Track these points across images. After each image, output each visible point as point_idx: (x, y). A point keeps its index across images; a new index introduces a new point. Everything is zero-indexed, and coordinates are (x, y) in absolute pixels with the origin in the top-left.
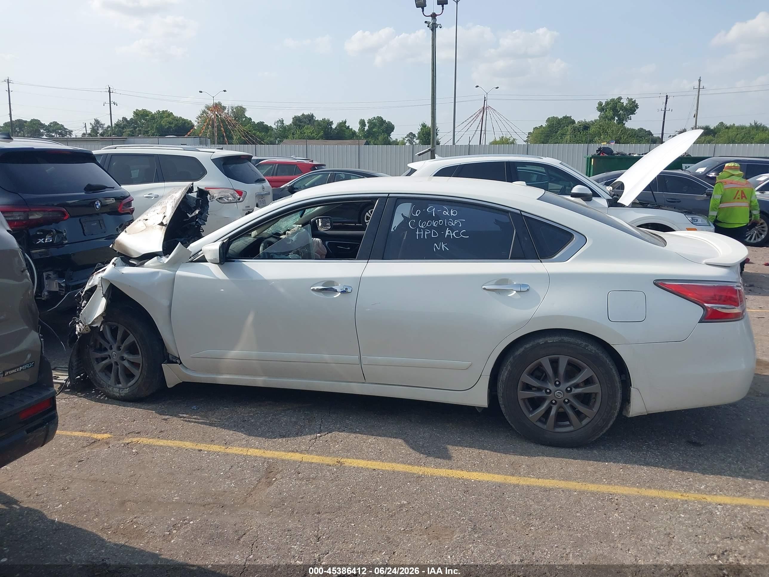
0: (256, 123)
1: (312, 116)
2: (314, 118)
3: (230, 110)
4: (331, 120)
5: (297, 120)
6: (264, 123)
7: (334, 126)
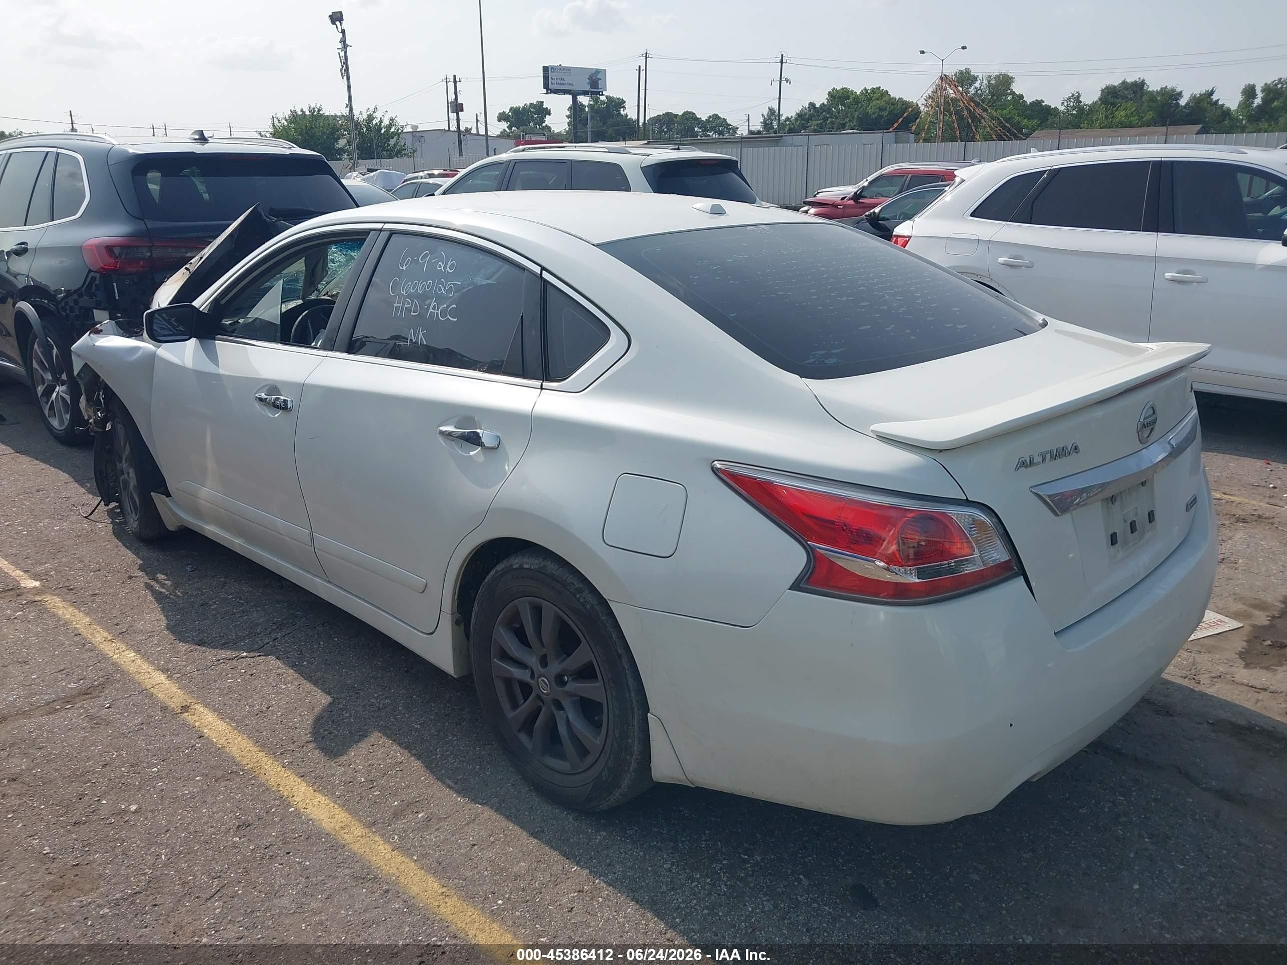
0: (1029, 103)
1: (1143, 83)
2: (1145, 87)
3: (985, 82)
4: (1178, 90)
5: (1109, 93)
6: (1044, 102)
7: (1183, 102)
